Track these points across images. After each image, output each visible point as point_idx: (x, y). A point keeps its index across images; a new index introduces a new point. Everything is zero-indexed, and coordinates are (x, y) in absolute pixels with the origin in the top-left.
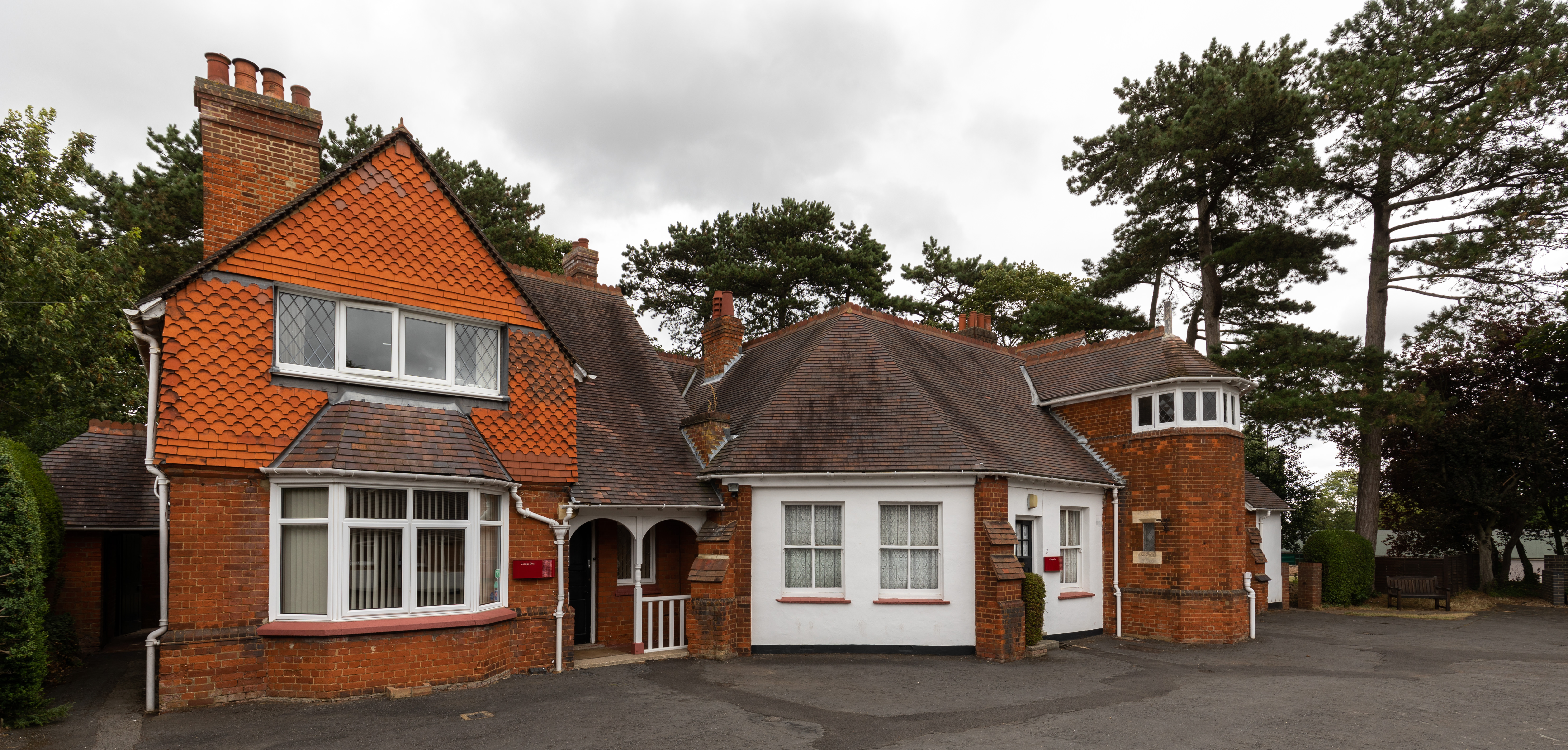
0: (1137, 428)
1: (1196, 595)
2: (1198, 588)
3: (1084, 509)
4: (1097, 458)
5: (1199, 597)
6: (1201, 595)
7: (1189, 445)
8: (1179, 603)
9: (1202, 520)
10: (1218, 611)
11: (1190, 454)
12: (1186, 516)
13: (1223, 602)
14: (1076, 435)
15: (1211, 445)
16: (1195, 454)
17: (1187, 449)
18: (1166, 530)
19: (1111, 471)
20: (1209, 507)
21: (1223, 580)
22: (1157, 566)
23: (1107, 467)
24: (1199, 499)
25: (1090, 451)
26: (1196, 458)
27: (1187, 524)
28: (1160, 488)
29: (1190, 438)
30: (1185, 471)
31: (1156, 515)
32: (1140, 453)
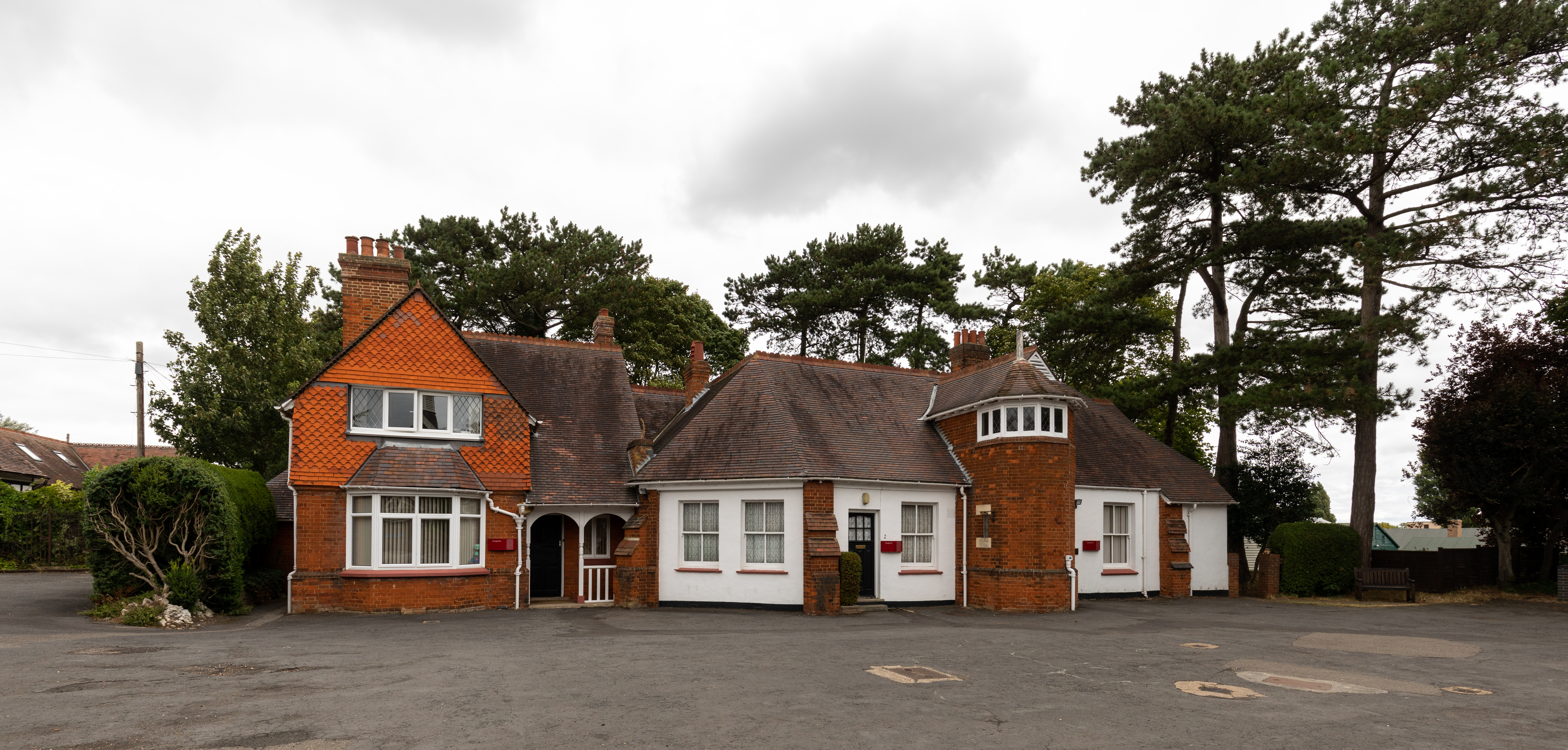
0: (980, 438)
1: (1012, 573)
2: (1015, 567)
3: (936, 503)
4: (957, 462)
5: (1014, 574)
6: (1016, 573)
7: (1009, 452)
8: (998, 579)
9: (1019, 512)
10: (1030, 586)
11: (1010, 458)
12: (1006, 509)
13: (1034, 579)
14: (948, 443)
15: (1027, 451)
16: (1014, 458)
17: (1007, 455)
18: (993, 521)
19: (965, 473)
20: (1025, 502)
21: (1036, 561)
22: (989, 549)
23: (962, 470)
24: (1016, 495)
25: (954, 456)
26: (1014, 461)
27: (1006, 516)
28: (991, 486)
29: (1010, 446)
30: (1005, 472)
31: (988, 508)
32: (980, 458)
